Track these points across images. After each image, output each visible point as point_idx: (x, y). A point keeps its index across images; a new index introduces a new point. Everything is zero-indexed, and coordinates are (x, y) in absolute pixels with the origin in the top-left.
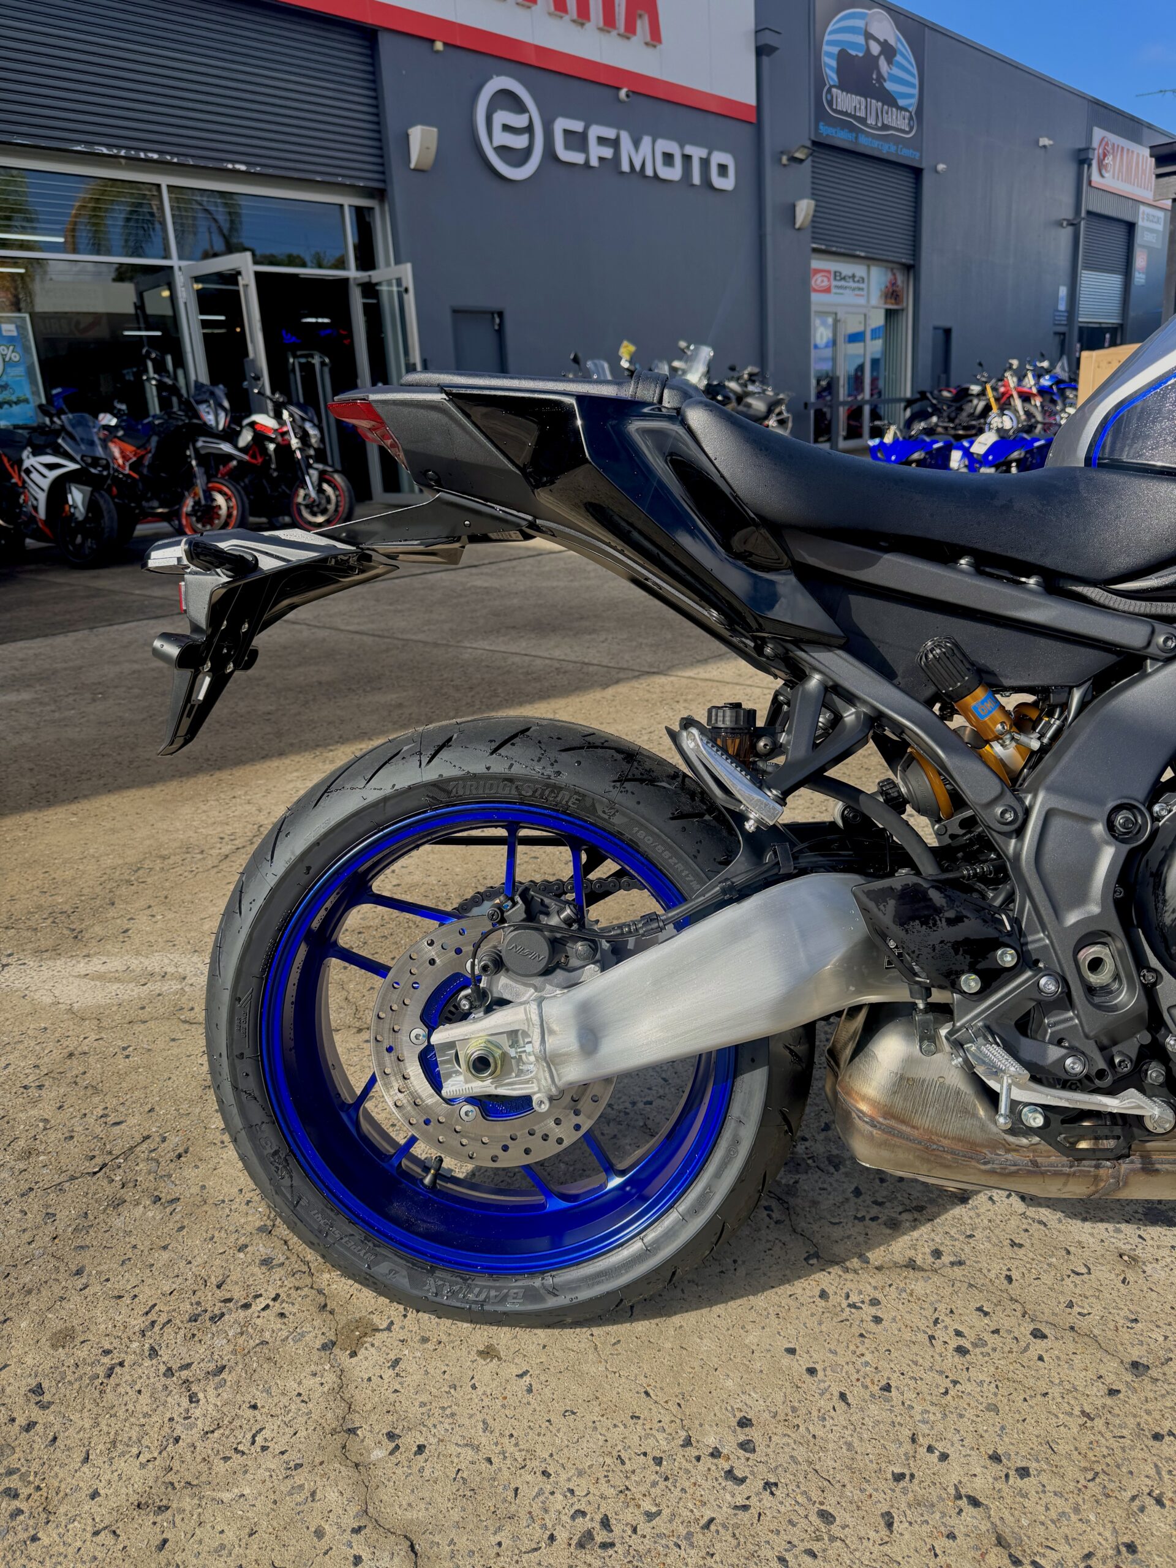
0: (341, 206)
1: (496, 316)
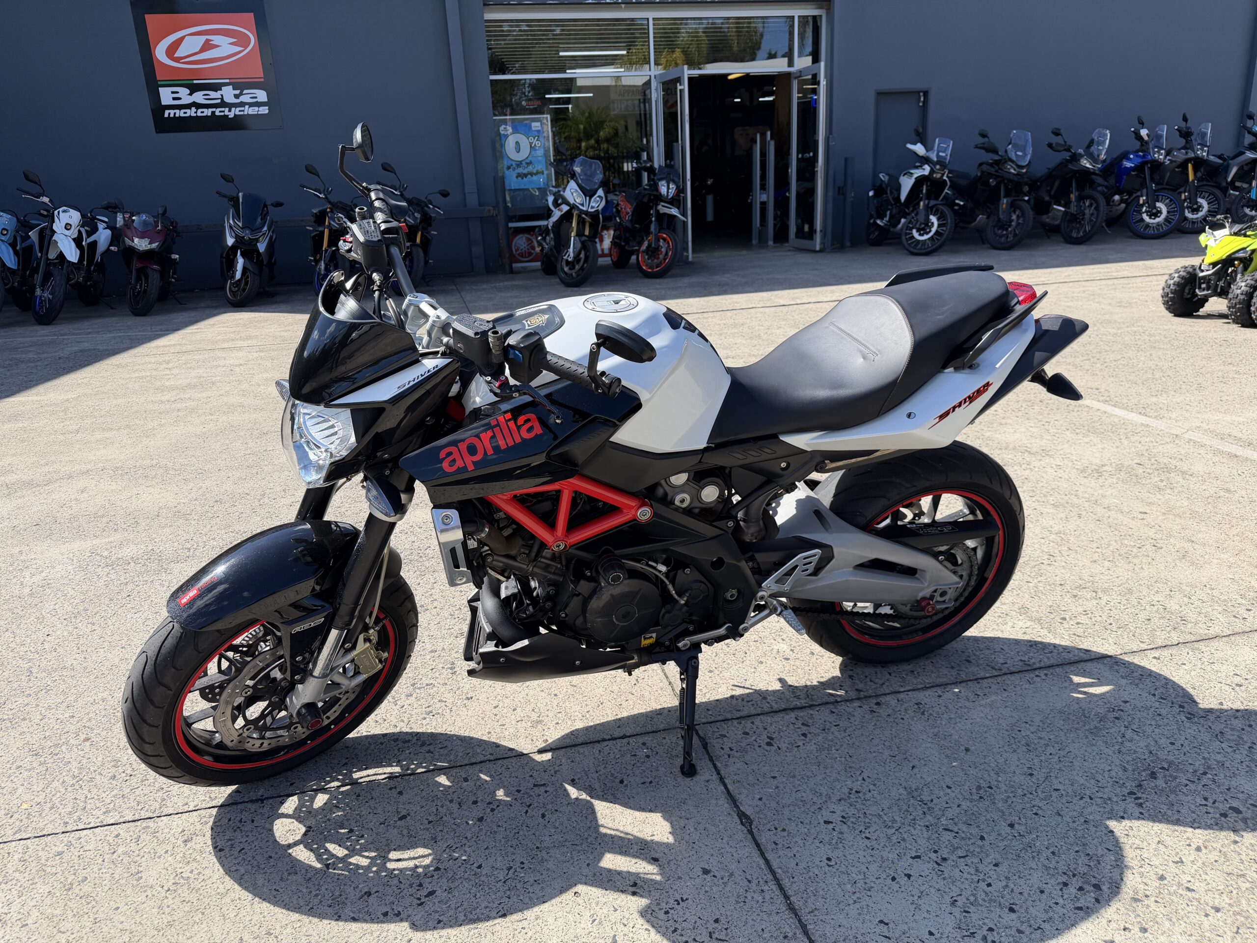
0: (793, 17)
1: (922, 94)
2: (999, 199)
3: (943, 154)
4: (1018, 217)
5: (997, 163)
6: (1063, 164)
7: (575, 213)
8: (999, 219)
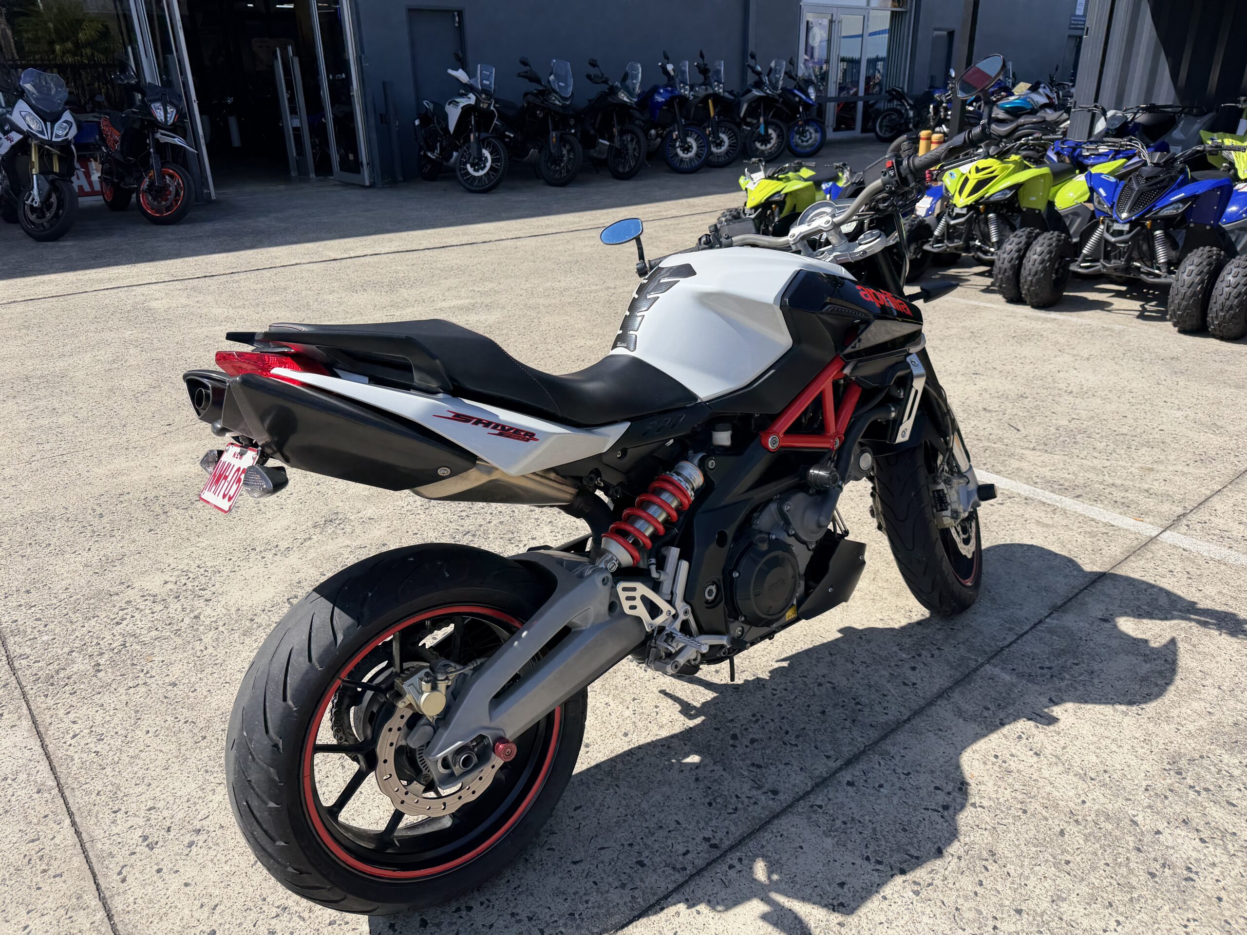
1: (456, 14)
2: (549, 133)
3: (488, 83)
4: (568, 151)
5: (541, 93)
6: (603, 96)
7: (34, 143)
8: (551, 153)
